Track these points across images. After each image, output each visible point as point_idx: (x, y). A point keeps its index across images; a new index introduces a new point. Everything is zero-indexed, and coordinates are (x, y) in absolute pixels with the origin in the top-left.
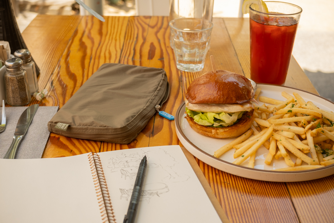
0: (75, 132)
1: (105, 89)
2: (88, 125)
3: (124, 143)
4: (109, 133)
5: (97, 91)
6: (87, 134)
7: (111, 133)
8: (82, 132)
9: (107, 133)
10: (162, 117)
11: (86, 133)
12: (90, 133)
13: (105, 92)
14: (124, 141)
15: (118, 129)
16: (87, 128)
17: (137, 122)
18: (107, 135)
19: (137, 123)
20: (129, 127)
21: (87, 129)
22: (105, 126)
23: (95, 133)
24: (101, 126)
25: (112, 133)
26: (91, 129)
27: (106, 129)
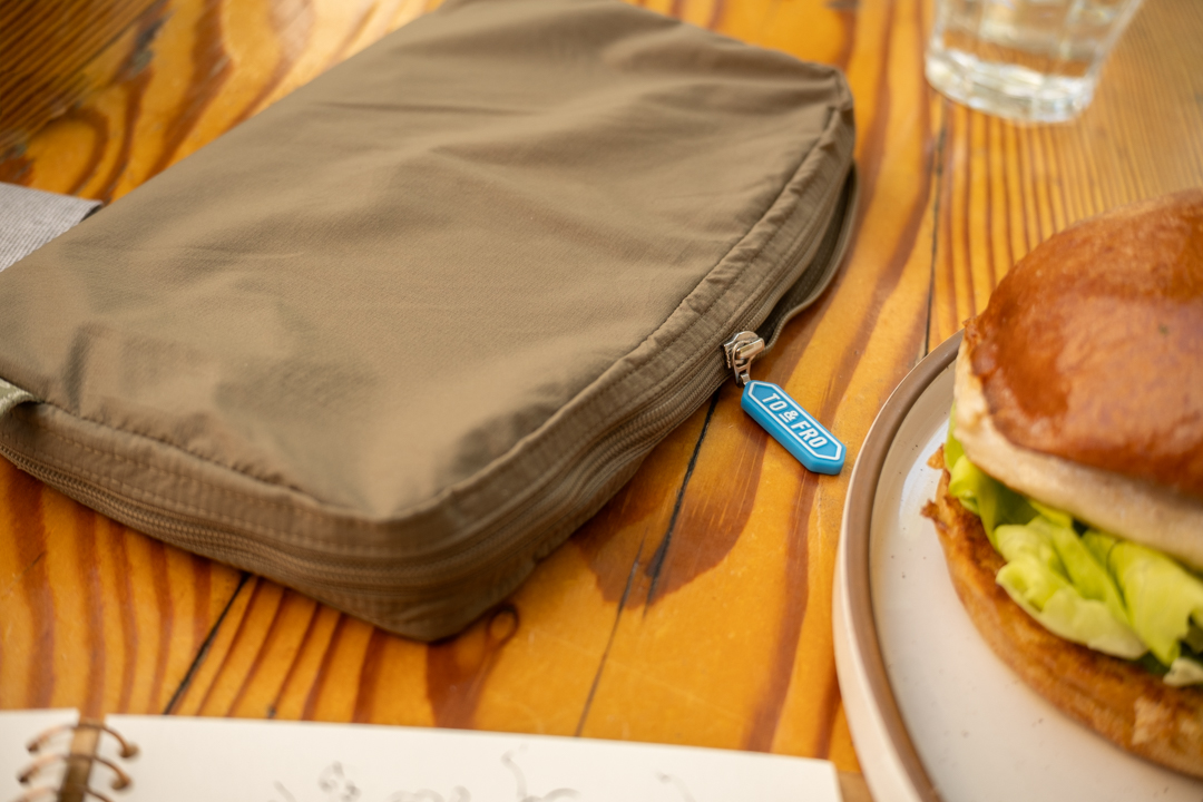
0: (58, 462)
1: (419, 146)
2: (159, 433)
3: (401, 629)
4: (294, 540)
5: (364, 148)
6: (140, 501)
7: (307, 543)
8: (107, 474)
9: (283, 537)
10: (759, 431)
11: (136, 492)
12: (157, 500)
13: (412, 169)
14: (408, 621)
15: (366, 525)
16: (147, 454)
17: (549, 474)
18: (276, 546)
19: (542, 481)
20: (461, 521)
21: (141, 460)
22: (275, 480)
23: (191, 510)
24: (246, 471)
25: (320, 547)
26: (167, 471)
27: (281, 504)
